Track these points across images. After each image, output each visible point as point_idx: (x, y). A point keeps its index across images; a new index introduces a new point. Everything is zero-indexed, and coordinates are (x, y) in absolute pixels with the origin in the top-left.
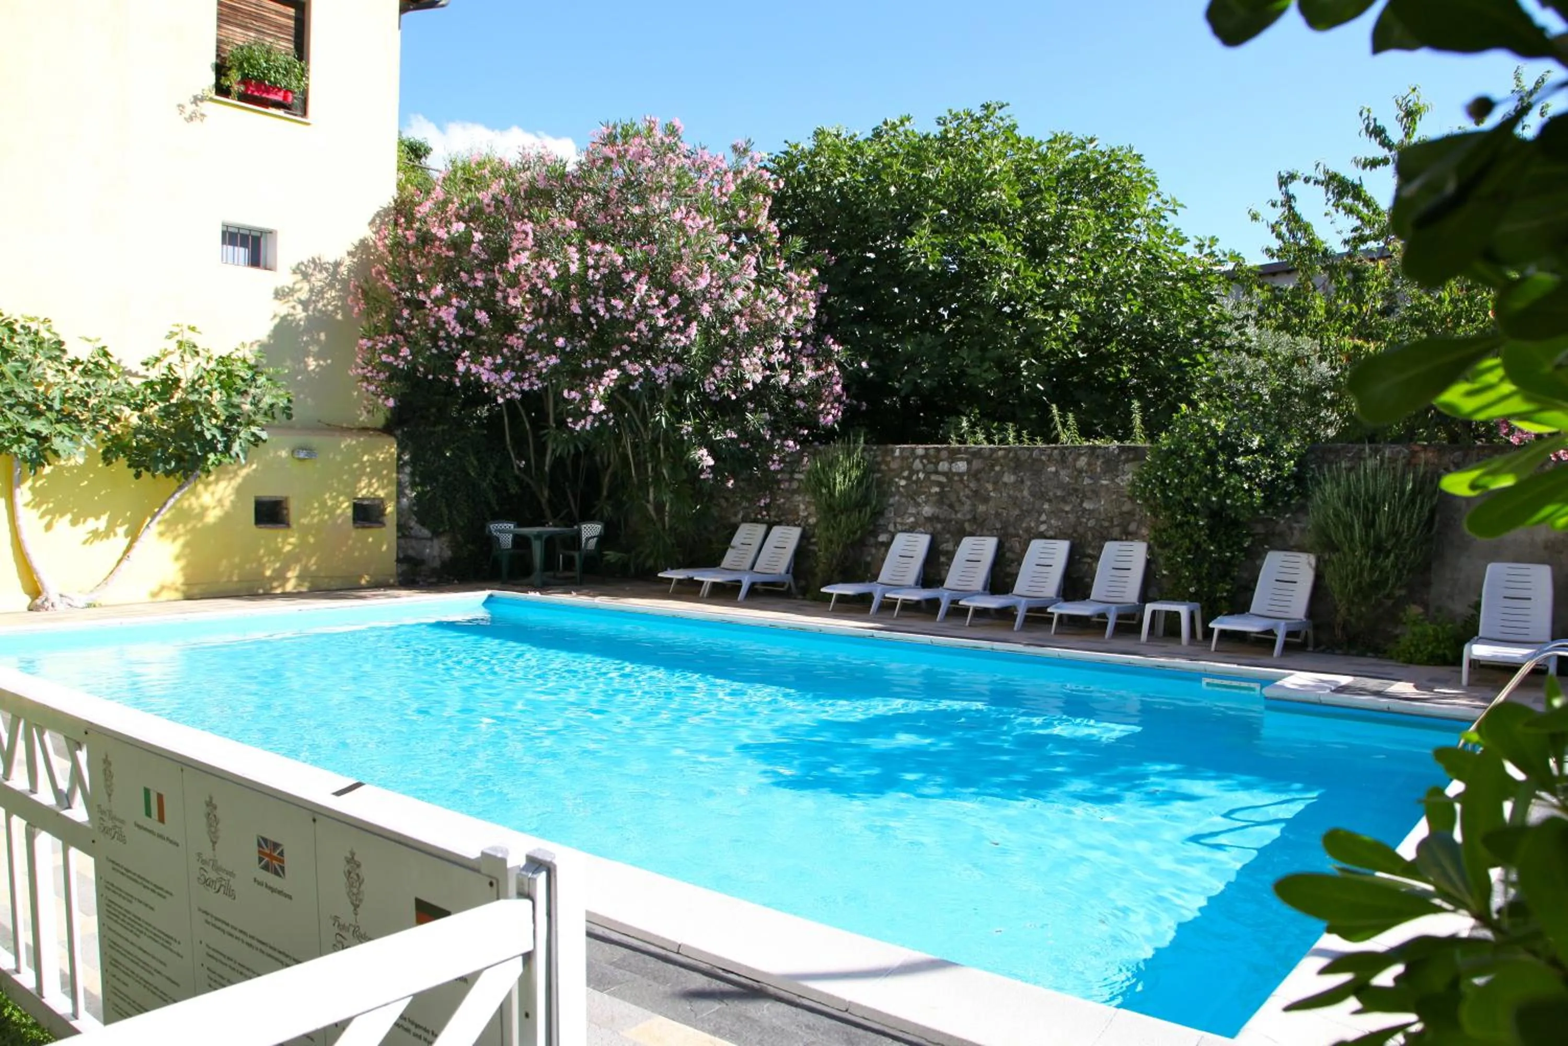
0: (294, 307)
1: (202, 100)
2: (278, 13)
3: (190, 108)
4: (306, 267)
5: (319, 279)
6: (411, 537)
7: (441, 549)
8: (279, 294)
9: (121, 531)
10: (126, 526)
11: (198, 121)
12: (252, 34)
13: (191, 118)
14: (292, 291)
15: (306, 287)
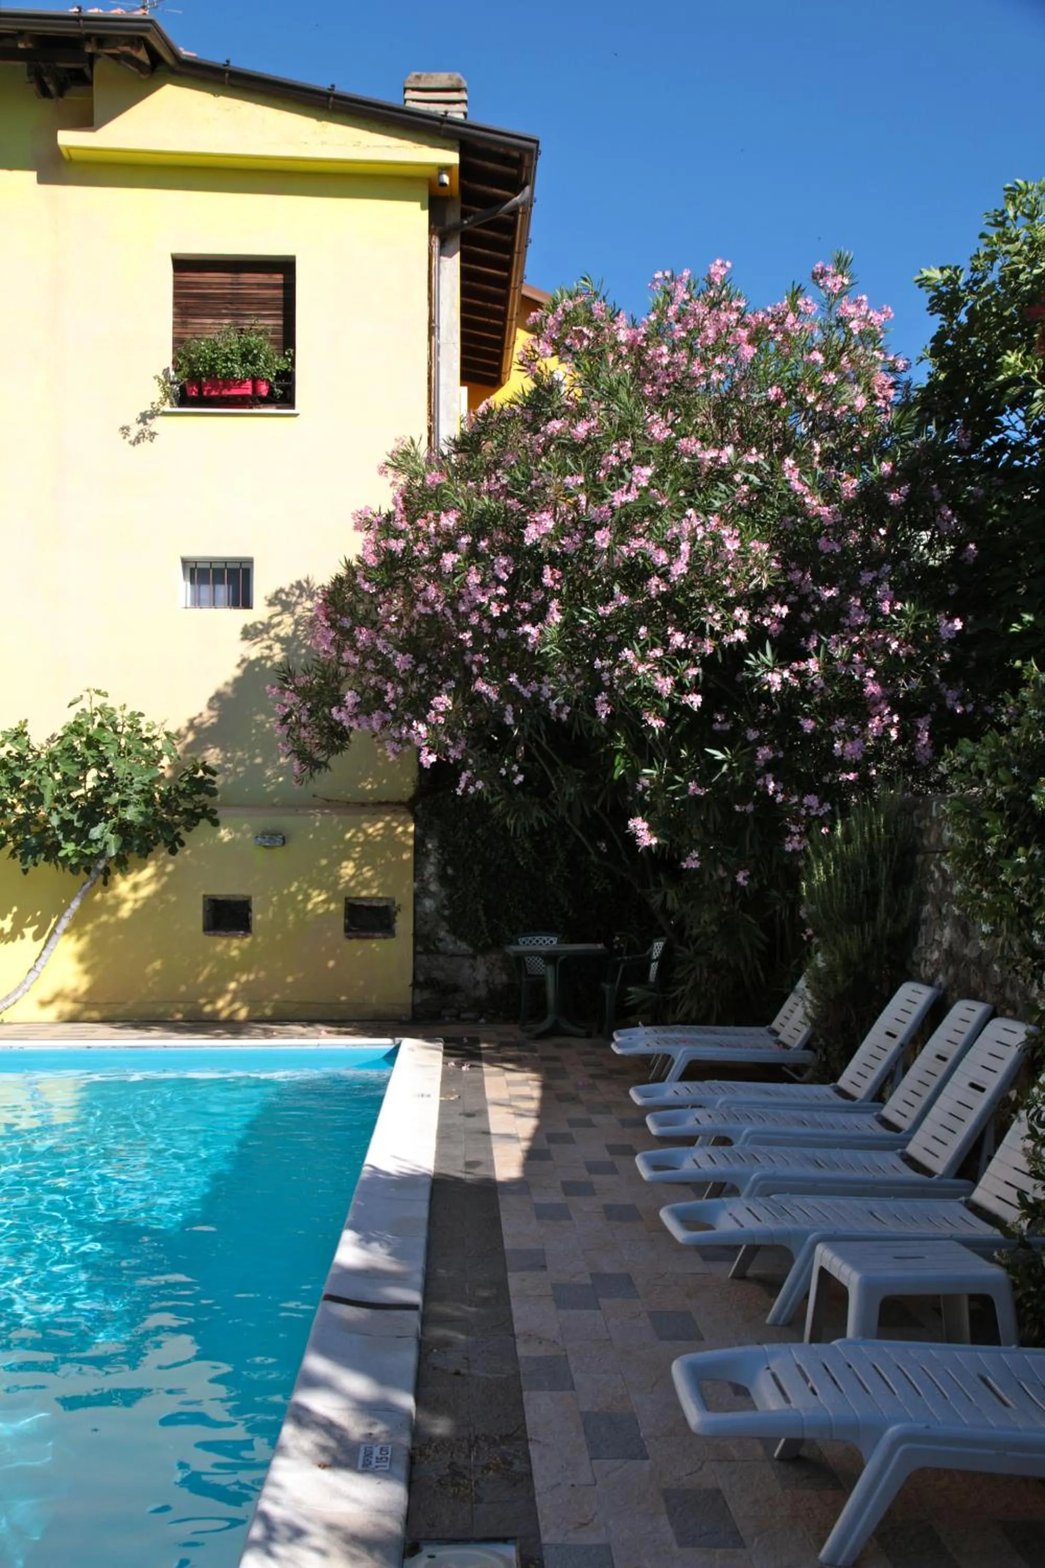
0: (270, 648)
1: (153, 414)
2: (260, 286)
3: (135, 429)
4: (287, 594)
5: (307, 607)
6: (438, 952)
7: (490, 971)
8: (249, 633)
9: (29, 932)
10: (35, 927)
11: (147, 441)
12: (226, 321)
13: (138, 440)
14: (267, 627)
15: (288, 619)
